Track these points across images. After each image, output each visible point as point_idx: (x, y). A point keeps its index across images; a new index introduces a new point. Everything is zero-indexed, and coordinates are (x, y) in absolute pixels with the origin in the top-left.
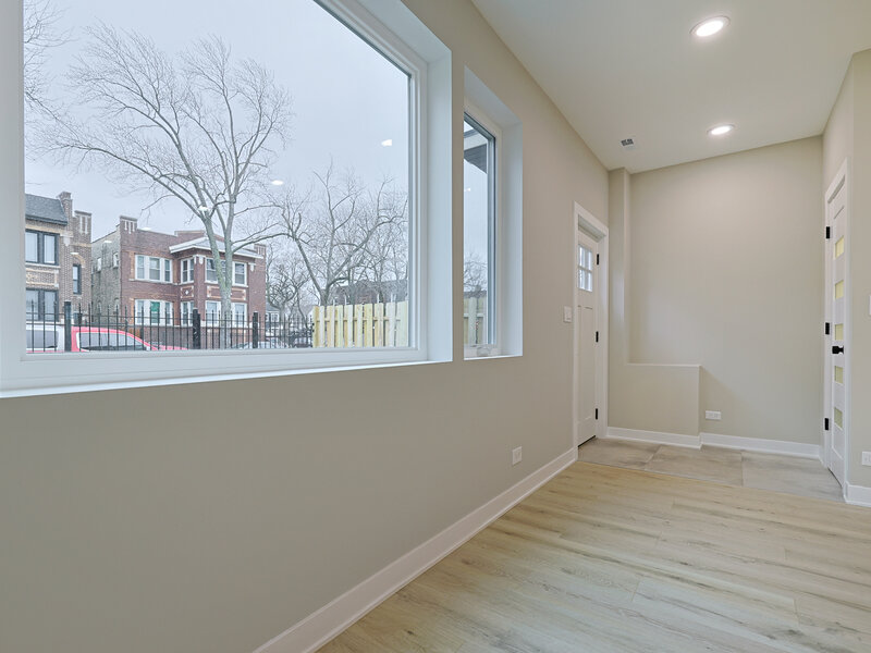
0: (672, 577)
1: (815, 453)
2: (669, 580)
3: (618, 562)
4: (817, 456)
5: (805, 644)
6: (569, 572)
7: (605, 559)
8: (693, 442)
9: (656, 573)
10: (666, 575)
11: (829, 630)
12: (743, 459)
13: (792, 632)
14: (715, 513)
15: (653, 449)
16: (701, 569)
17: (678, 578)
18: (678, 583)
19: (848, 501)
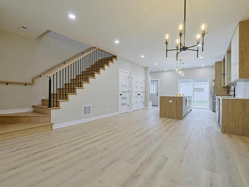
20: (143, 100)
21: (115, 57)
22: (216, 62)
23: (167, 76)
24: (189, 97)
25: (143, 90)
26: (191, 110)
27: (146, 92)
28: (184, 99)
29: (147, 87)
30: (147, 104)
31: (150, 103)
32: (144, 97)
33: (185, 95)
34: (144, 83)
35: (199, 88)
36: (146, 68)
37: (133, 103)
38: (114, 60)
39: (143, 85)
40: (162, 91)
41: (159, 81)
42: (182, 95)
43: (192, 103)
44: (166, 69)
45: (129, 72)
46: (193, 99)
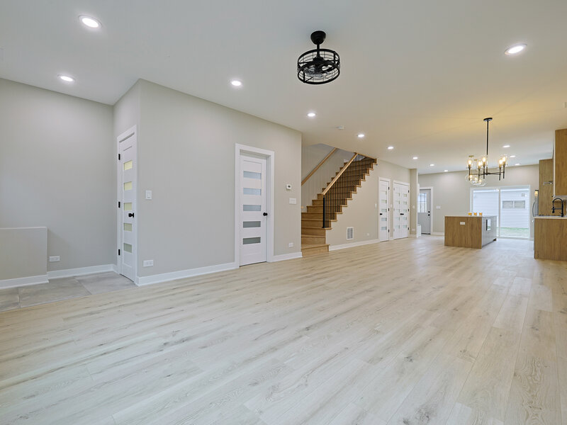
0: (102, 355)
1: (110, 268)
2: (101, 357)
3: (62, 368)
4: (112, 270)
5: (172, 345)
6: (34, 396)
7: (52, 371)
8: (43, 279)
9: (92, 358)
10: (97, 356)
11: (173, 336)
12: (80, 281)
13: (165, 344)
14: (91, 313)
15: (15, 291)
16: (111, 342)
17: (105, 354)
18: (107, 355)
19: (139, 285)
20: (407, 223)
21: (374, 161)
22: (540, 161)
23: (448, 182)
24: (491, 218)
25: (407, 207)
26: (495, 240)
27: (412, 210)
28: (483, 221)
29: (413, 202)
30: (413, 230)
31: (419, 229)
32: (408, 219)
33: (483, 215)
34: (409, 194)
35: (515, 202)
36: (412, 171)
37: (394, 227)
38: (374, 166)
39: (407, 199)
40: (438, 207)
41: (432, 191)
42: (478, 215)
43: (497, 231)
44: (446, 171)
45: (389, 180)
46: (499, 223)
